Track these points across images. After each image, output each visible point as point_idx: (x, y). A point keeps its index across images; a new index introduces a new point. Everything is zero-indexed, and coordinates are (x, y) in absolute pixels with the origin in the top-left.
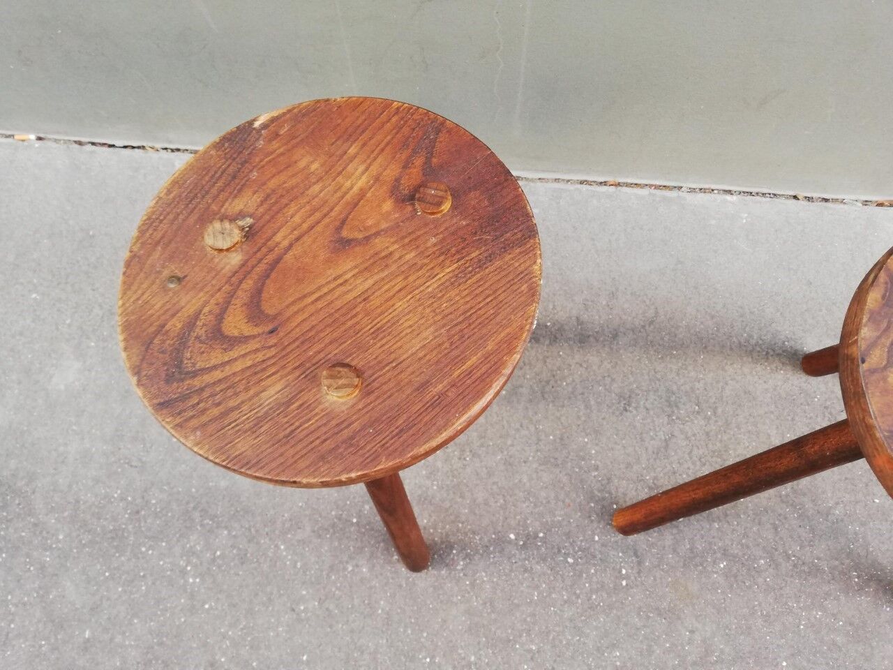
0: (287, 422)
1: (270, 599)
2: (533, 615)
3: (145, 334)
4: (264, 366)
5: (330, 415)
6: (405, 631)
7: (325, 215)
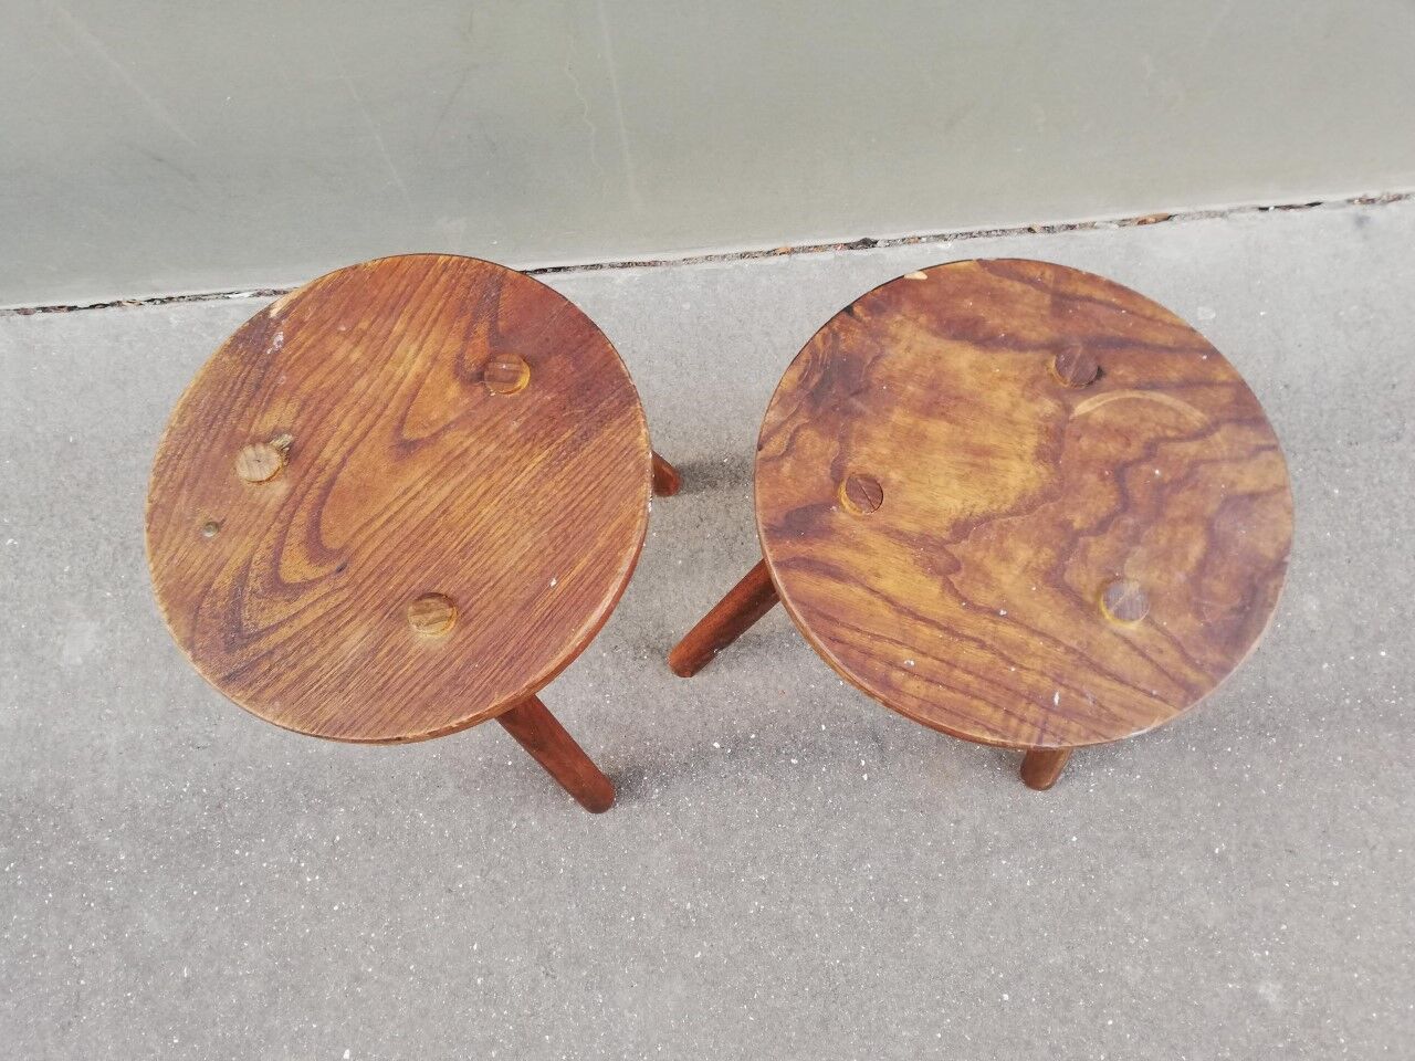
0: (378, 673)
1: (417, 884)
2: (756, 838)
3: (189, 598)
4: (339, 612)
5: (425, 656)
6: (598, 889)
7: (379, 416)
